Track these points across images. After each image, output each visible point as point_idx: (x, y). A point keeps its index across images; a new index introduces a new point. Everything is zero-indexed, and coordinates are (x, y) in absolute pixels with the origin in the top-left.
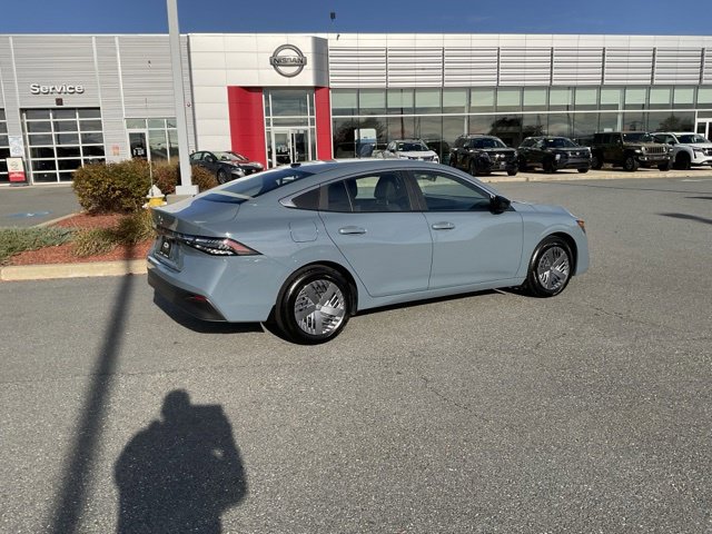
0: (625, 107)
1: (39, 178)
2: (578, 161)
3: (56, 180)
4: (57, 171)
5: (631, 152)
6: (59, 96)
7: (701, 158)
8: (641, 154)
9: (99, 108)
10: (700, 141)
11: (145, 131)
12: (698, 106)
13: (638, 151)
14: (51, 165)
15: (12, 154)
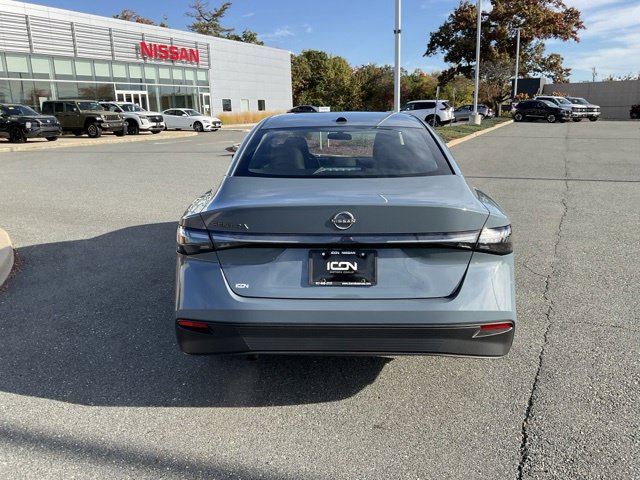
0: (56, 77)
2: (49, 129)
5: (91, 120)
7: (147, 124)
8: (102, 122)
10: (137, 110)
12: (115, 79)
13: (98, 119)
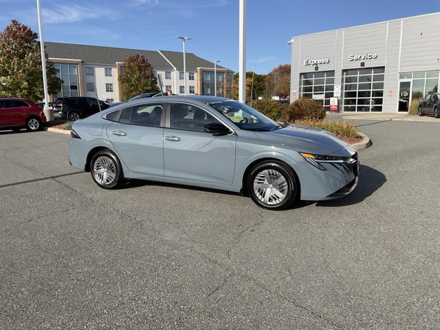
1: (347, 109)
3: (355, 110)
4: (357, 105)
6: (363, 61)
9: (384, 67)
11: (411, 80)
14: (354, 102)
15: (335, 95)
